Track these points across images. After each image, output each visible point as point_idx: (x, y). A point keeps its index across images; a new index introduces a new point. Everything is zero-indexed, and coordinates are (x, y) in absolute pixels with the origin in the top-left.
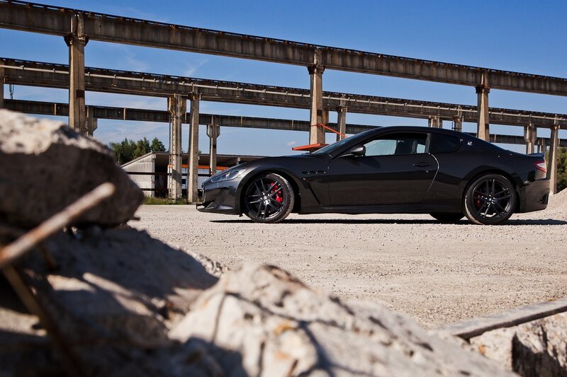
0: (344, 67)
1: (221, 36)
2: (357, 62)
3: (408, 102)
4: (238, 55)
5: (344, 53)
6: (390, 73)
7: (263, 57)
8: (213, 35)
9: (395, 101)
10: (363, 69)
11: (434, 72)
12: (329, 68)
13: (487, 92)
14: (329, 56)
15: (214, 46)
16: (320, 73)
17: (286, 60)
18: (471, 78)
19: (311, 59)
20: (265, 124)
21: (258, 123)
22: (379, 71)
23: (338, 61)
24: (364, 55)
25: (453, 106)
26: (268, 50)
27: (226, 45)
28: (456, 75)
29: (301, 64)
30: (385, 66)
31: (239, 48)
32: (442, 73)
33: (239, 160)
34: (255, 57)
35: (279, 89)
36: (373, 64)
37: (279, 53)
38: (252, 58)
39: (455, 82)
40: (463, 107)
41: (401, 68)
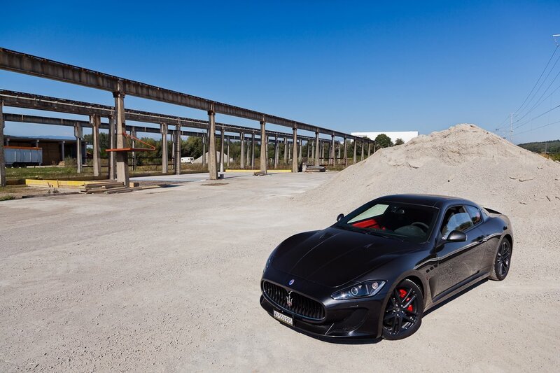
0: (137, 94)
1: (45, 63)
2: (145, 91)
3: (152, 114)
4: (60, 79)
5: (137, 85)
6: (164, 100)
7: (80, 83)
8: (38, 61)
9: (144, 113)
10: (149, 97)
11: (188, 101)
12: (128, 94)
13: (214, 115)
14: (127, 86)
15: (40, 70)
16: (122, 97)
17: (98, 86)
18: (206, 106)
19: (115, 87)
20: (41, 120)
21: (36, 120)
22: (158, 99)
23: (133, 90)
24: (149, 87)
25: (176, 118)
26: (84, 77)
27: (50, 70)
28: (199, 104)
29: (109, 90)
30: (161, 96)
31: (61, 74)
32: (192, 102)
33: (38, 141)
34: (74, 82)
35: (68, 101)
36: (155, 94)
37: (92, 80)
38: (72, 83)
39: (198, 108)
40: (181, 118)
41: (170, 97)
